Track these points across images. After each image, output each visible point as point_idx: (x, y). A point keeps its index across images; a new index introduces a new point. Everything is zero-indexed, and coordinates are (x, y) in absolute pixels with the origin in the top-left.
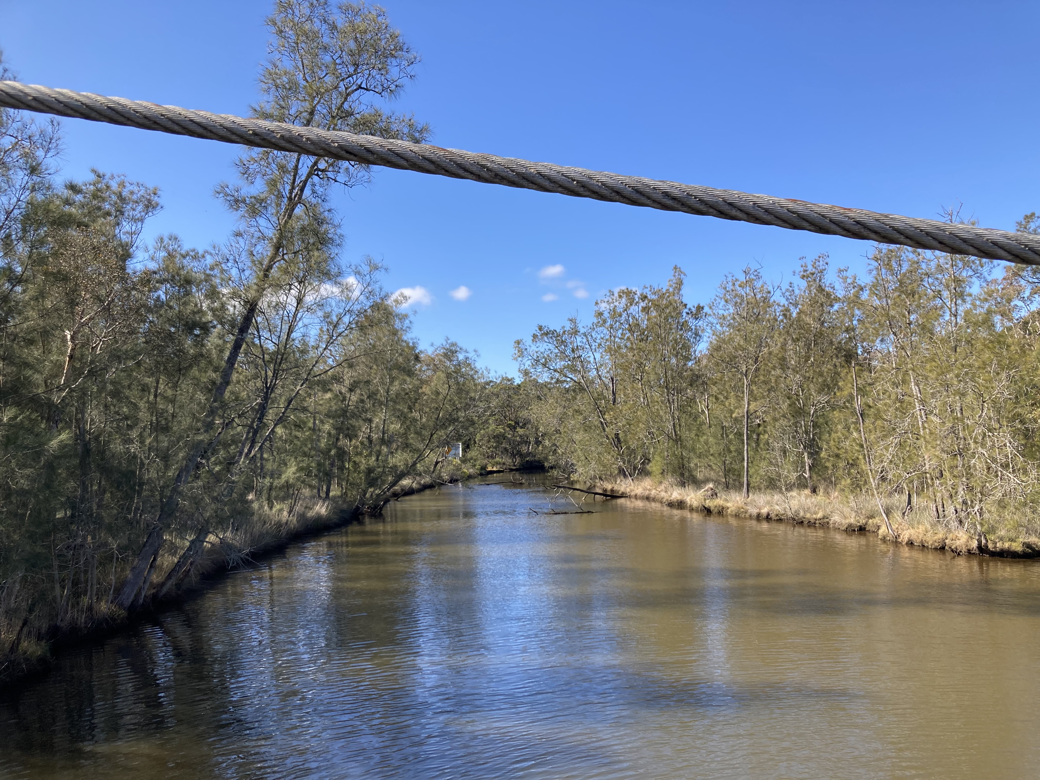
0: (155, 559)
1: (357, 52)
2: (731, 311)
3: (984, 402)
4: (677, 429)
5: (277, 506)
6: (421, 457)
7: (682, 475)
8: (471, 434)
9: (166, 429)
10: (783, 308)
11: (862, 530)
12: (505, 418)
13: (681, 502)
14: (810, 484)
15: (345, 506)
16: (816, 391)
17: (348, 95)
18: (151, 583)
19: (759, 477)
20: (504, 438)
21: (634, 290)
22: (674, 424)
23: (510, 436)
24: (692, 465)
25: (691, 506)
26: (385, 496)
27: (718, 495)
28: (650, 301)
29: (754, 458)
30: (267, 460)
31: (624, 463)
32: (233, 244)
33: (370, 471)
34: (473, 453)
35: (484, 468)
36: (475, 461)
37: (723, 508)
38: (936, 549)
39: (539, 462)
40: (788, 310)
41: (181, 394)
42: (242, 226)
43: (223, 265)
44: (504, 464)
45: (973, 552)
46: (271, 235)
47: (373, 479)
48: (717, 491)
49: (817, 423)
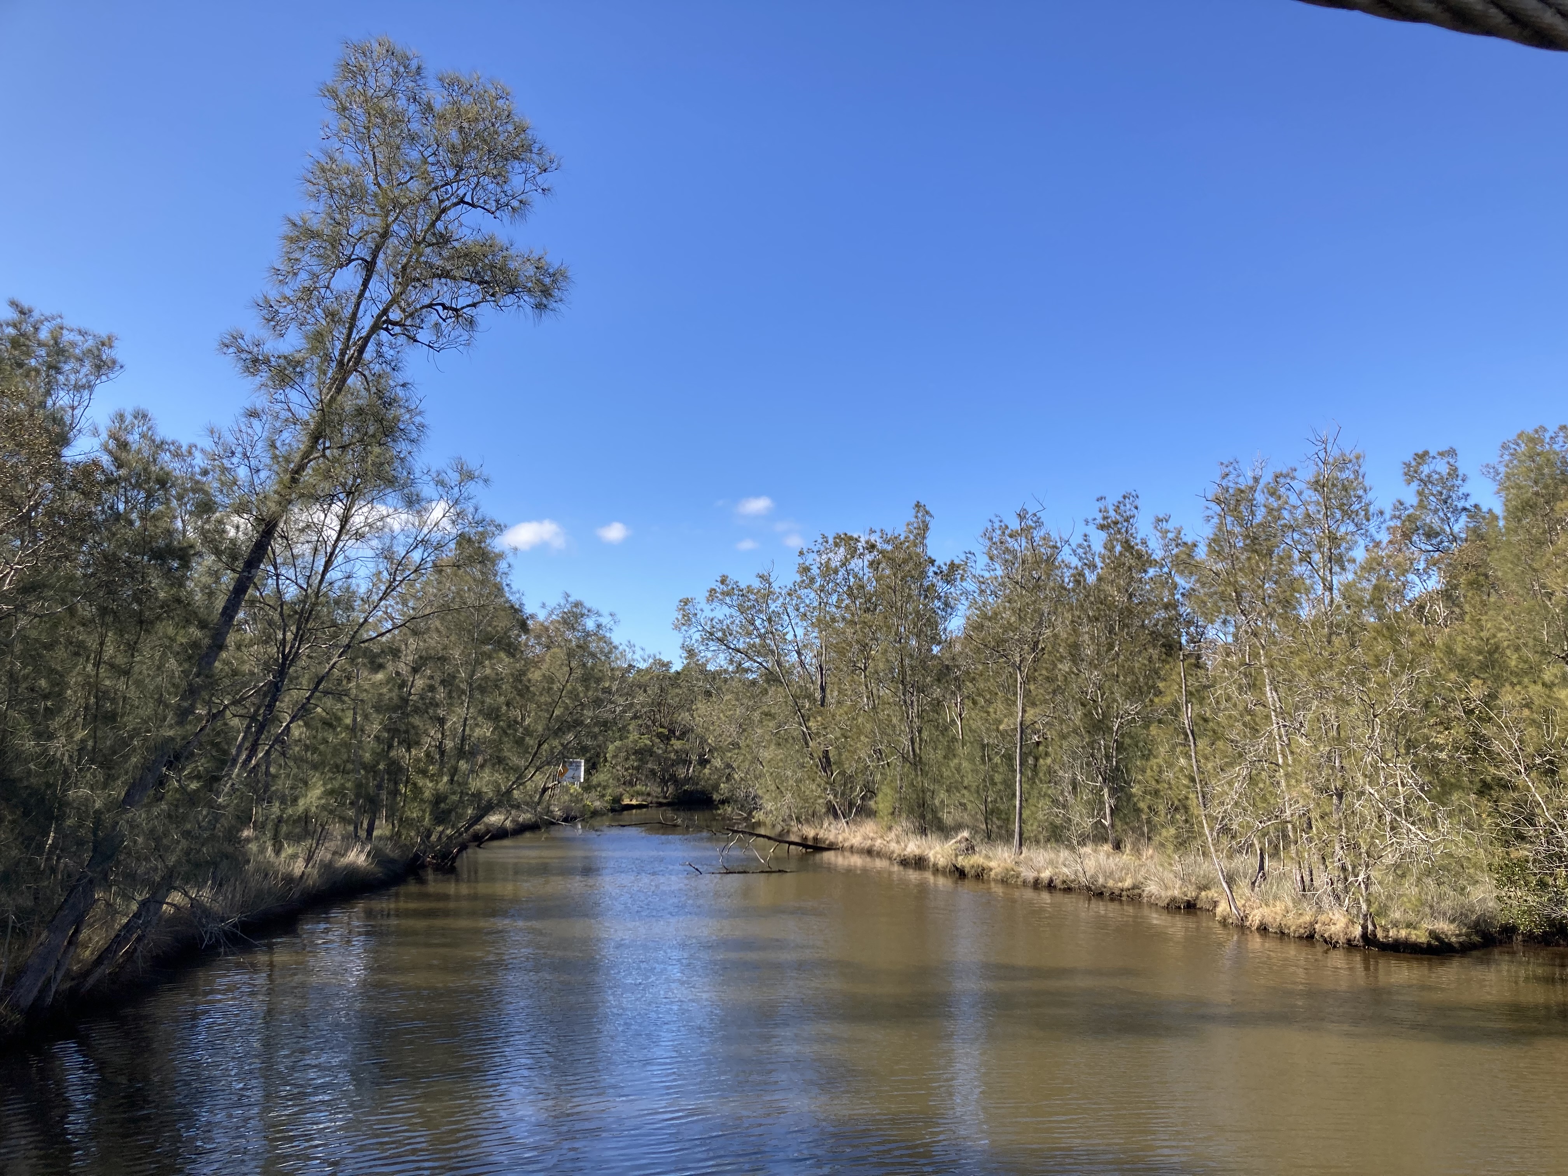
0: (77, 931)
1: (461, 147)
2: (999, 572)
3: (1375, 716)
4: (917, 746)
5: (288, 850)
6: (520, 780)
7: (923, 817)
8: (599, 746)
9: (111, 718)
10: (1075, 571)
11: (1191, 907)
12: (654, 722)
13: (920, 859)
14: (1111, 835)
15: (395, 854)
16: (1122, 695)
17: (444, 211)
18: (69, 971)
19: (1036, 824)
20: (651, 753)
21: (855, 536)
22: (912, 738)
23: (660, 752)
24: (937, 802)
25: (935, 865)
26: (460, 840)
27: (977, 849)
28: (881, 552)
29: (1029, 793)
30: (275, 777)
31: (835, 796)
32: (243, 428)
33: (439, 799)
34: (601, 776)
35: (617, 800)
36: (605, 788)
37: (983, 869)
38: (1300, 938)
39: (703, 792)
40: (1081, 574)
41: (142, 662)
42: (261, 401)
43: (224, 461)
44: (649, 794)
45: (1356, 942)
46: (307, 417)
47: (443, 812)
48: (974, 843)
49: (1122, 743)
